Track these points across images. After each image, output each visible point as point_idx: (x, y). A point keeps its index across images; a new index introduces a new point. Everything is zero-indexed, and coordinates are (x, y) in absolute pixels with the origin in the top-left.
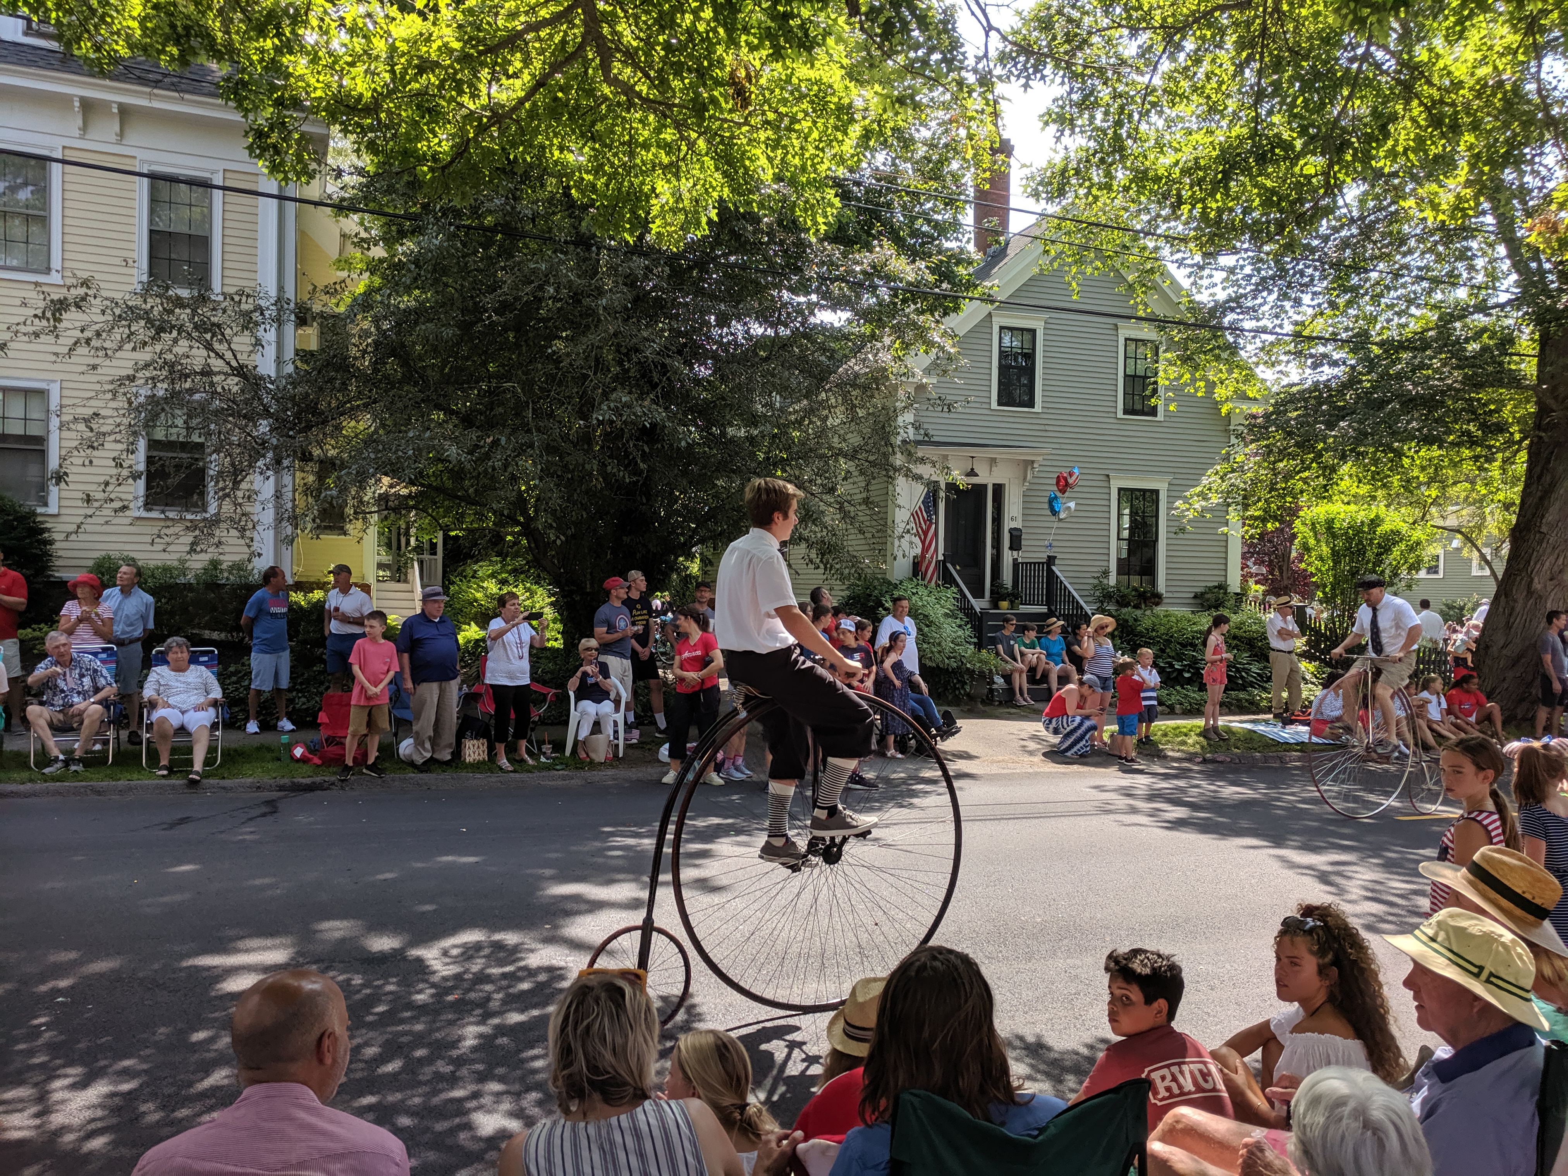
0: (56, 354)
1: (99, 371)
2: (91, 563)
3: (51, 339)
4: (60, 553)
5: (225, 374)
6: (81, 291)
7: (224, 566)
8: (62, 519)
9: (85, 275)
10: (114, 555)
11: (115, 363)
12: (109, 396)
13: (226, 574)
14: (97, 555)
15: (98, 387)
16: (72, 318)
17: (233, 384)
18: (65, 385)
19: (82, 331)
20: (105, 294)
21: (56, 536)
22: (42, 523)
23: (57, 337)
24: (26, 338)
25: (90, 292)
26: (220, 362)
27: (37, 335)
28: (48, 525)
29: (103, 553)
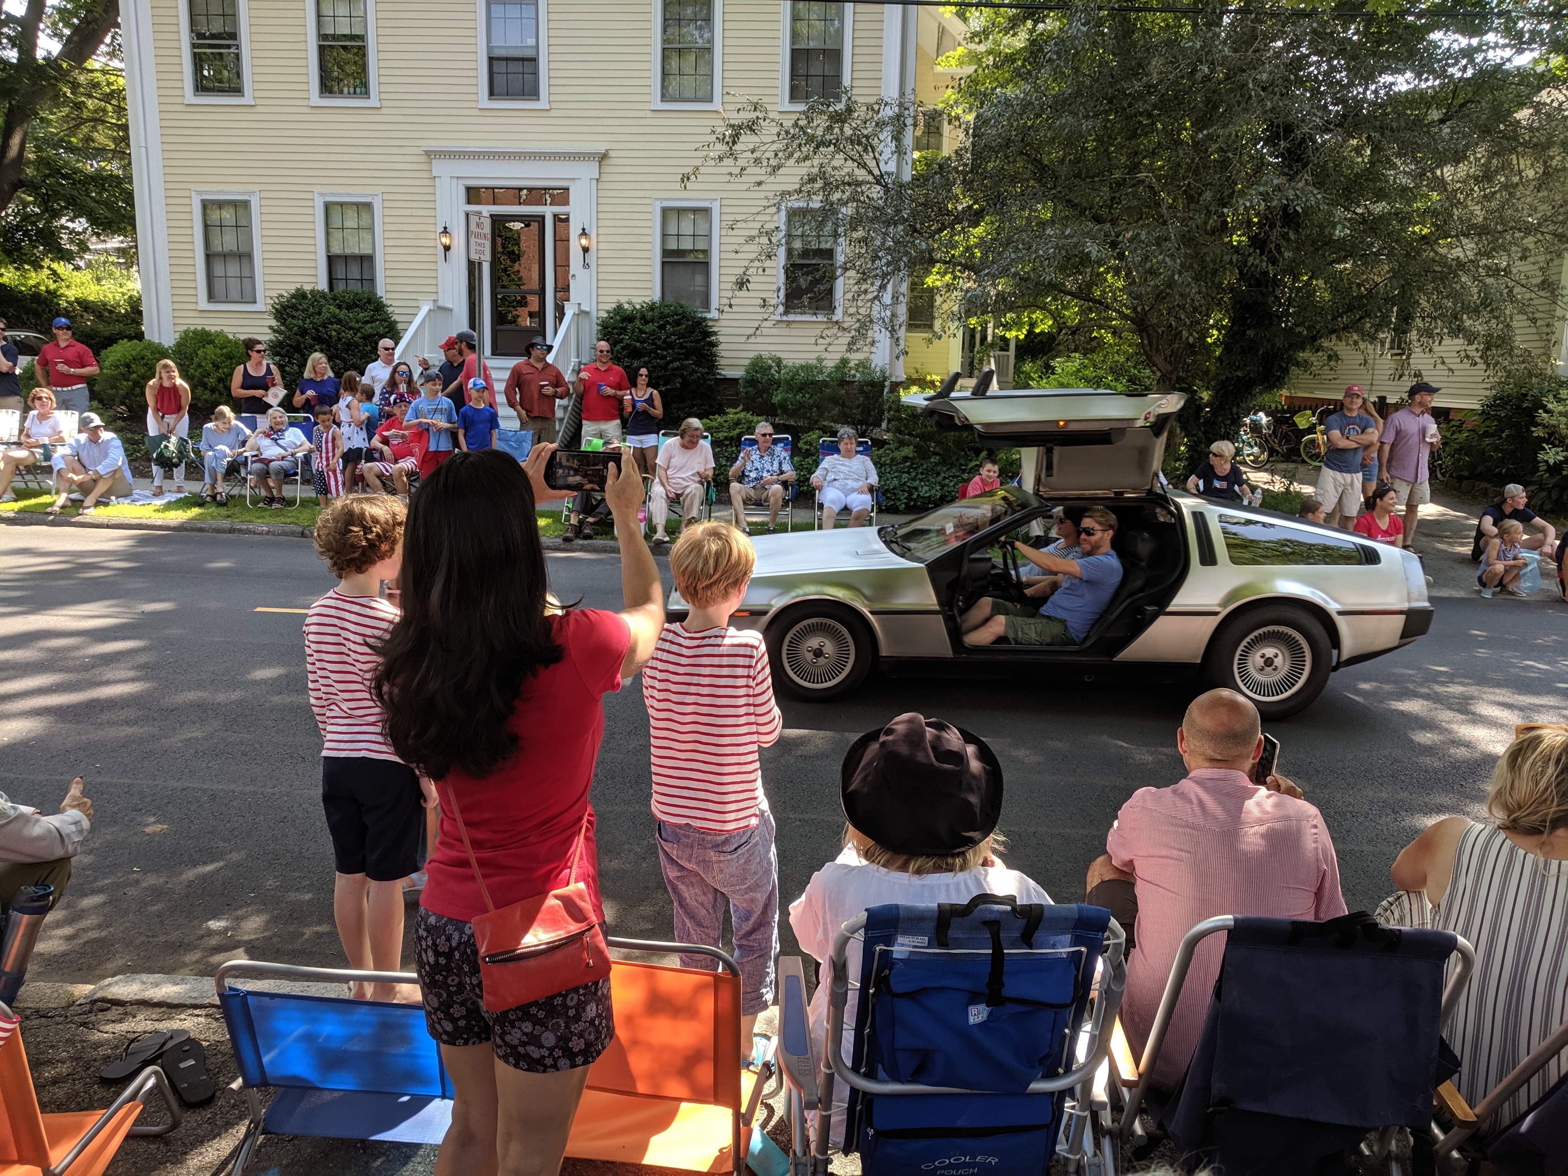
0: (731, 174)
1: (763, 187)
2: (747, 362)
3: (731, 161)
4: (723, 354)
5: (868, 183)
6: (753, 115)
7: (852, 364)
8: (722, 323)
9: (755, 99)
10: (765, 355)
11: (779, 179)
12: (774, 210)
13: (853, 372)
14: (752, 355)
15: (765, 203)
16: (747, 140)
17: (876, 192)
18: (724, 202)
19: (753, 151)
20: (771, 115)
21: (721, 339)
22: (711, 327)
23: (736, 159)
24: (713, 163)
25: (761, 115)
26: (863, 172)
27: (721, 159)
28: (715, 329)
29: (756, 353)
